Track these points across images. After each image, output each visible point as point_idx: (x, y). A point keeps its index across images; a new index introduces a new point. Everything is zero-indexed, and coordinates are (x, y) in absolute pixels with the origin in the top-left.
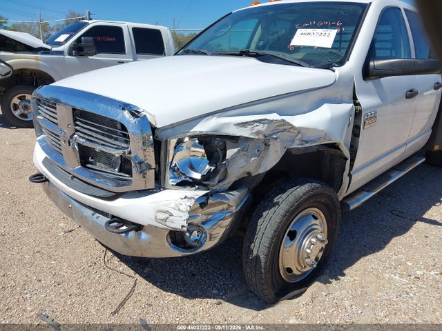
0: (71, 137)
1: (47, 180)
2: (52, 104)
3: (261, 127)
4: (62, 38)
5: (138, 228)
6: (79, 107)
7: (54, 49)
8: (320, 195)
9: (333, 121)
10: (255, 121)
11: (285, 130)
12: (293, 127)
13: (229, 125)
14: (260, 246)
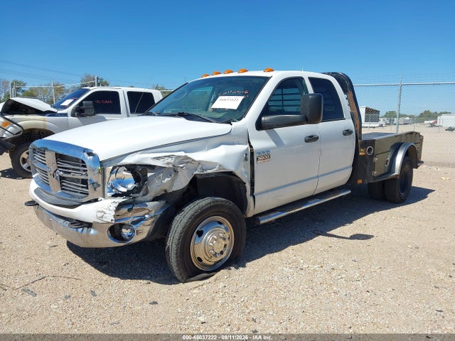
0: (55, 172)
1: (38, 204)
2: (42, 151)
3: (170, 160)
4: (66, 103)
5: (90, 225)
6: (60, 152)
7: (59, 112)
8: (222, 206)
9: (226, 157)
10: (166, 156)
11: (188, 162)
12: (193, 160)
13: (148, 159)
14: (173, 241)
